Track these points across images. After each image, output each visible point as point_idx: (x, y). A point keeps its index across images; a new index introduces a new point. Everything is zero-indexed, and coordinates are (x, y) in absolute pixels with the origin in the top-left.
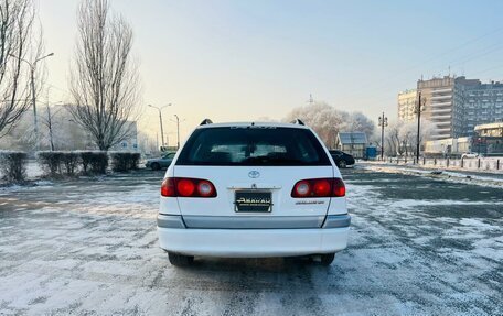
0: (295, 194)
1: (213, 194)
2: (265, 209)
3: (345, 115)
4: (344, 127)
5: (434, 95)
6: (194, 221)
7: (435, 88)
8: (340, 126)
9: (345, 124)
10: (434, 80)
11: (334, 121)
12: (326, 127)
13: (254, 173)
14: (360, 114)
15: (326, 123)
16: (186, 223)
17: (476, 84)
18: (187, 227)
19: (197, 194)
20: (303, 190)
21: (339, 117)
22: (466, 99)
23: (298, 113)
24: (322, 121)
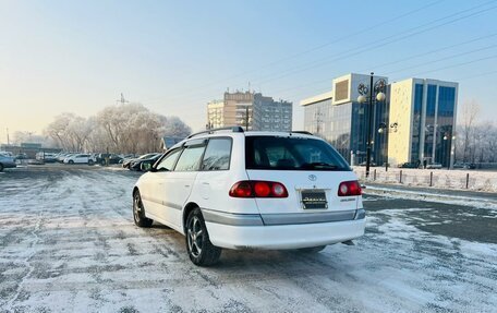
0: (340, 194)
1: (285, 195)
2: (323, 206)
3: (163, 119)
4: (164, 131)
5: (239, 107)
6: (270, 219)
7: (238, 101)
8: (159, 129)
9: (163, 128)
10: (238, 93)
11: (152, 124)
12: (145, 130)
13: (312, 176)
14: (178, 119)
15: (144, 126)
16: (264, 221)
17: (269, 102)
18: (265, 225)
19: (272, 195)
20: (344, 189)
21: (158, 120)
22: (262, 113)
23: (111, 112)
24: (140, 122)
